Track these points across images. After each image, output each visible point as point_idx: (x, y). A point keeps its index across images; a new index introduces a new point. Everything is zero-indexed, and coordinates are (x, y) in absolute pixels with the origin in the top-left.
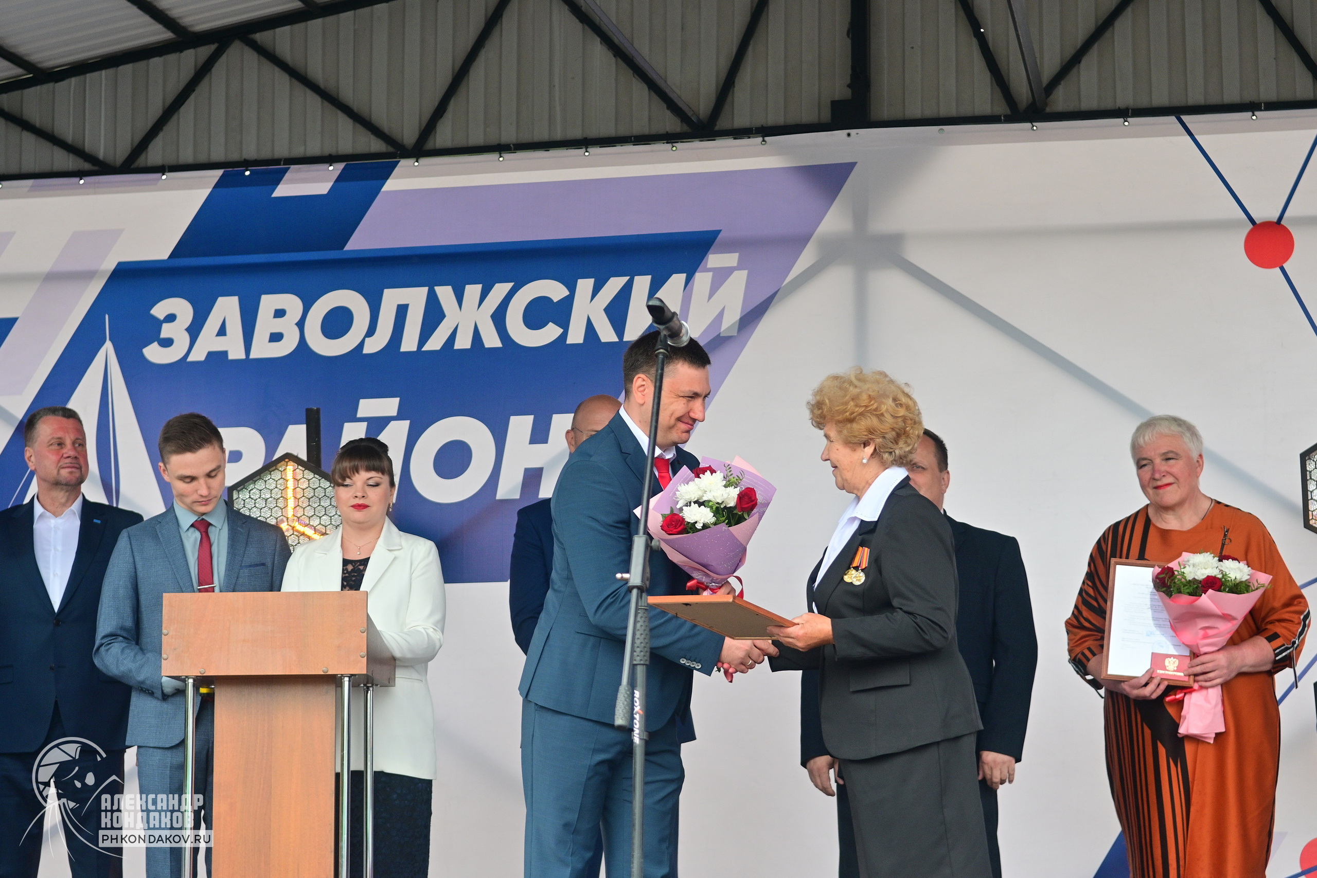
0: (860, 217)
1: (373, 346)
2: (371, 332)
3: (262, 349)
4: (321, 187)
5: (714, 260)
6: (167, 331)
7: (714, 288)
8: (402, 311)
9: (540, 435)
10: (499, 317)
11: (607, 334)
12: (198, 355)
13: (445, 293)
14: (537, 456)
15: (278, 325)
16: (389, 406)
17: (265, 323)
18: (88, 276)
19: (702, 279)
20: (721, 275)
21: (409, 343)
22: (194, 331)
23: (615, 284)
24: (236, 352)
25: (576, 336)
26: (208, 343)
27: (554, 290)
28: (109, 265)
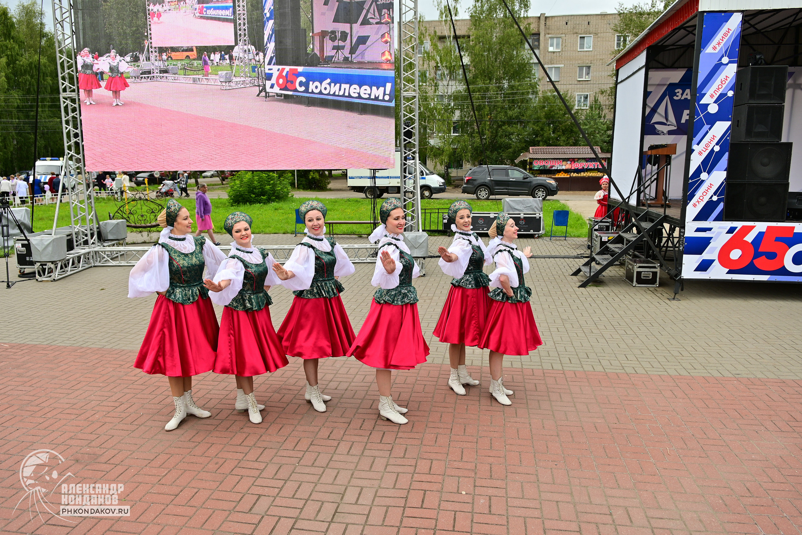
6: (677, 94)
12: (683, 98)
18: (664, 85)
22: (682, 94)
24: (689, 98)
26: (684, 96)
28: (668, 83)
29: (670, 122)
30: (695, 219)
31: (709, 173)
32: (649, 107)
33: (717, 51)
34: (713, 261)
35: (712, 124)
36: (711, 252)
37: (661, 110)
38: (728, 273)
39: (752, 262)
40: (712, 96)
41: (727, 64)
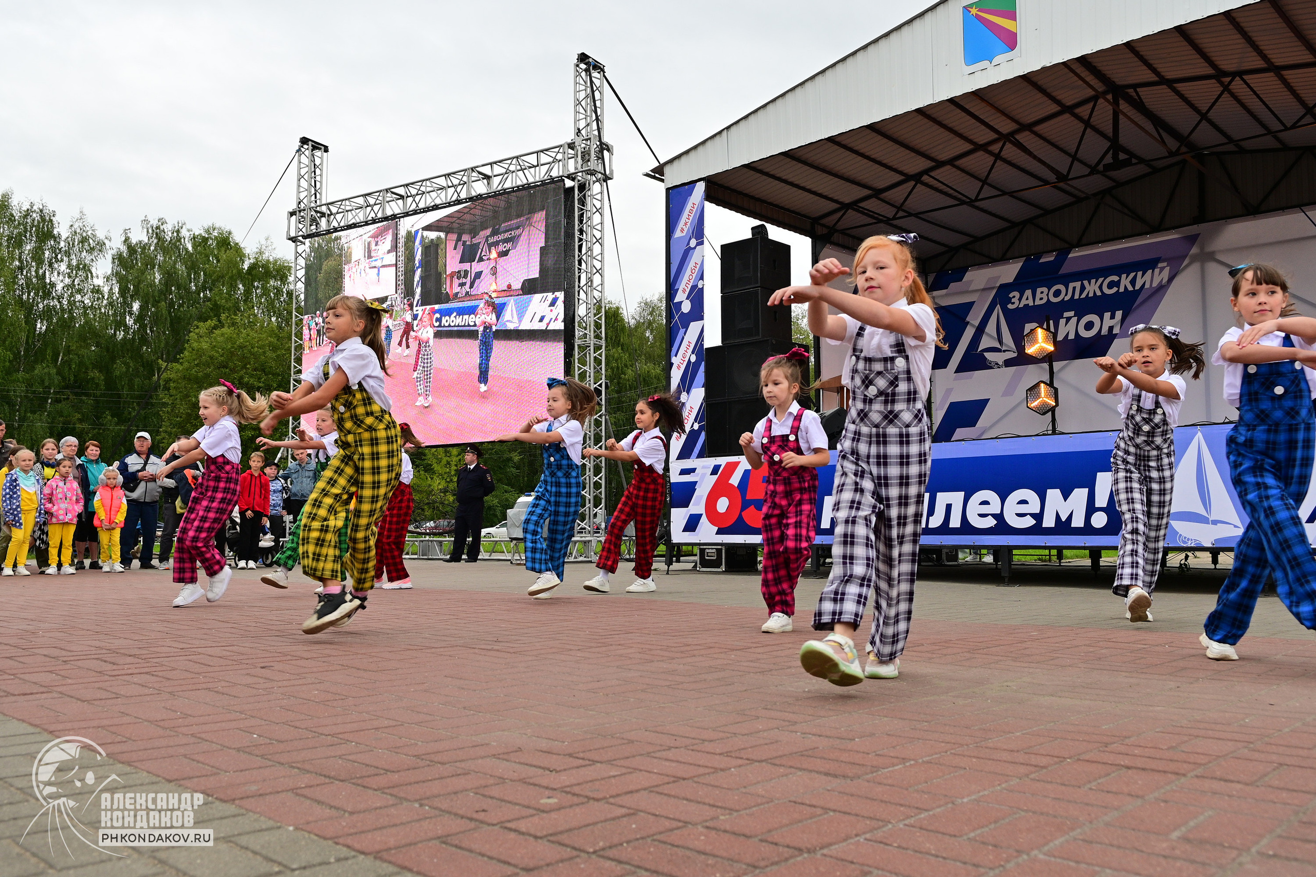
0: (1202, 249)
1: (1067, 298)
2: (1066, 295)
3: (1038, 302)
4: (1052, 259)
5: (1160, 265)
6: (1013, 300)
7: (1160, 273)
8: (1074, 288)
9: (1112, 317)
10: (1100, 287)
11: (1130, 288)
12: (1021, 306)
13: (1086, 283)
14: (1112, 323)
15: (1042, 296)
16: (1072, 314)
17: (1038, 295)
18: (993, 288)
19: (1157, 271)
20: (1162, 269)
21: (1076, 297)
22: (1020, 300)
23: (1132, 275)
24: (1031, 304)
25: (1122, 290)
26: (1024, 302)
27: (1116, 278)
28: (998, 285)
29: (1007, 345)
30: (679, 458)
31: (688, 392)
32: (973, 325)
33: (685, 232)
34: (701, 515)
35: (686, 327)
36: (697, 504)
37: (991, 328)
38: (717, 533)
39: (740, 514)
40: (684, 291)
41: (695, 248)
